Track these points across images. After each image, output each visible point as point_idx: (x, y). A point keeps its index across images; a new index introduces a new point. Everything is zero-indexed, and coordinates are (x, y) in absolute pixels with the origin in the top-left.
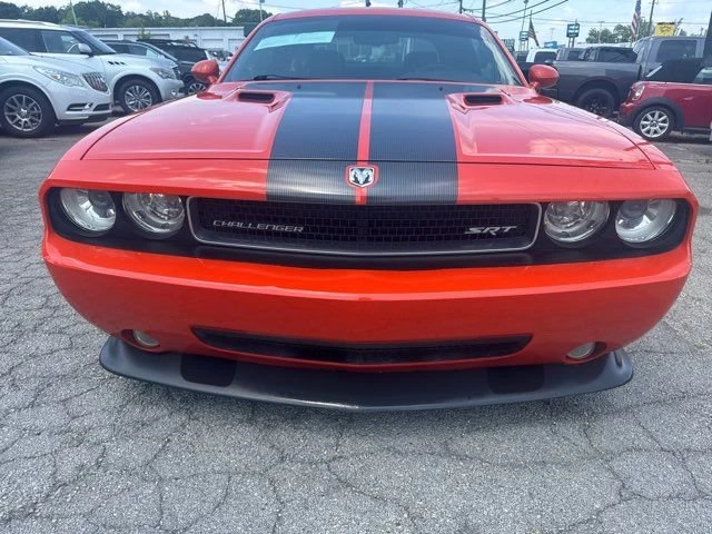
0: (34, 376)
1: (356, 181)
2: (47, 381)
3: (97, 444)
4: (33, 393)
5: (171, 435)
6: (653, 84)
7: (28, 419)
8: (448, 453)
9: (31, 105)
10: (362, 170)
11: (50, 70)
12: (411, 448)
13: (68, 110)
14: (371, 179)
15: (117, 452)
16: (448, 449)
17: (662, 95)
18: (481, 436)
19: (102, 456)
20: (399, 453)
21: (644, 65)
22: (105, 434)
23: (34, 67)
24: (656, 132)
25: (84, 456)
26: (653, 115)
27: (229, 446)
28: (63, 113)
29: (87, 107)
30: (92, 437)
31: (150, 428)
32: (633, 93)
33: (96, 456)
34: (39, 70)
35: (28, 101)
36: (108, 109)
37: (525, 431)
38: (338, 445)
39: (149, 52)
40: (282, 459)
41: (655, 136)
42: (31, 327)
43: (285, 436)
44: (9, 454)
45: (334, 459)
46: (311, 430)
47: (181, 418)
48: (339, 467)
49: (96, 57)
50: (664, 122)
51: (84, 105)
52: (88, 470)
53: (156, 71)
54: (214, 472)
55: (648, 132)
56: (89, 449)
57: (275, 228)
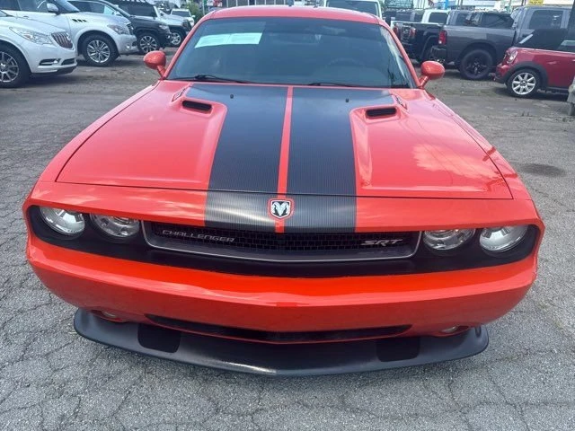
0: (23, 331)
1: (277, 213)
2: (34, 335)
3: (74, 396)
4: (22, 348)
5: (131, 388)
6: (525, 50)
7: (18, 371)
8: (344, 406)
9: (9, 60)
10: (281, 203)
11: (24, 30)
12: (316, 401)
13: (40, 64)
14: (288, 212)
15: (90, 403)
16: (343, 402)
17: (531, 60)
18: (370, 390)
19: (78, 407)
20: (307, 406)
21: (518, 31)
22: (80, 386)
23: (11, 28)
24: (524, 90)
25: (63, 407)
26: (523, 76)
27: (176, 398)
28: (36, 67)
29: (55, 62)
30: (71, 389)
31: (114, 381)
32: (508, 57)
33: (74, 406)
34: (15, 31)
35: (7, 57)
36: (73, 63)
37: (403, 386)
38: (260, 399)
39: (107, 9)
40: (217, 411)
41: (524, 93)
42: (18, 283)
43: (218, 389)
44: (7, 405)
45: (257, 410)
46: (239, 384)
47: (139, 371)
48: (261, 418)
49: (62, 15)
50: (532, 82)
51: (53, 60)
52: (68, 420)
53: (113, 27)
54: (165, 423)
55: (518, 90)
56: (68, 400)
57: (212, 238)
